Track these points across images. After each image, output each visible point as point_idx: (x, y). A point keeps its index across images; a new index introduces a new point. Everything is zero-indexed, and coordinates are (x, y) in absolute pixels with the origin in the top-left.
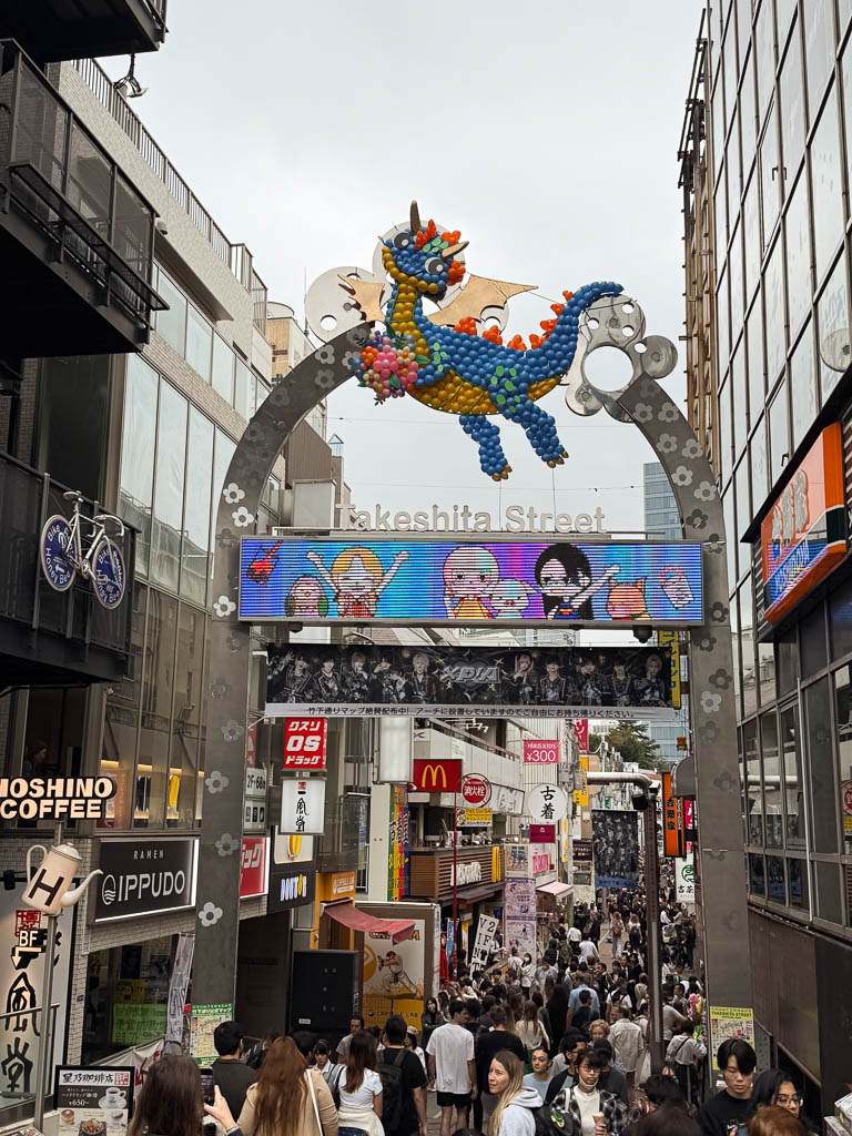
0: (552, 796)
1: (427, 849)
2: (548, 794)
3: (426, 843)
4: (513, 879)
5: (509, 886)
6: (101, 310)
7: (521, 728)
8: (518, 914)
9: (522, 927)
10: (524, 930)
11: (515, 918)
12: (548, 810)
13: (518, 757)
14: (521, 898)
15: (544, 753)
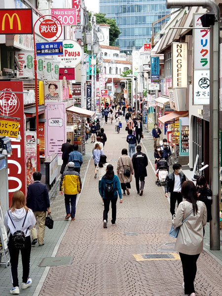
15: (66, 18)
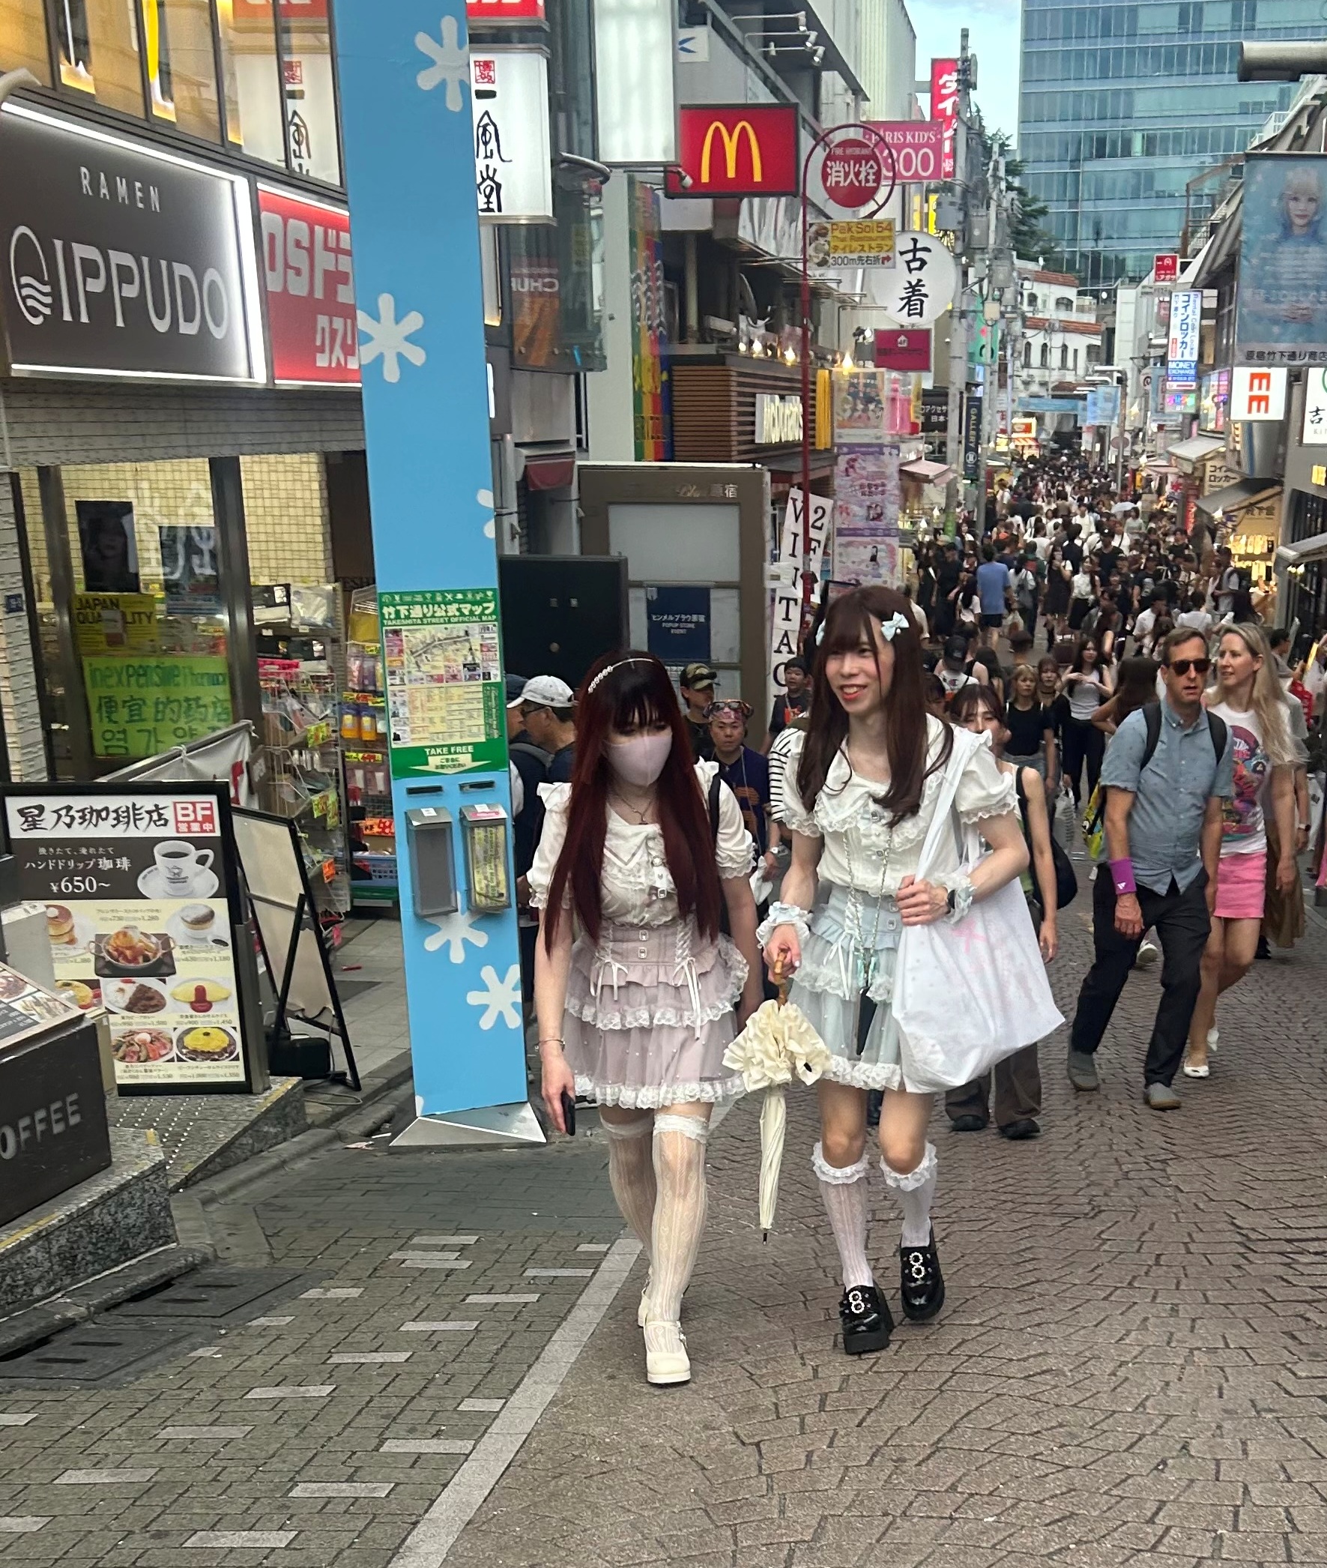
0: (923, 263)
1: (710, 349)
2: (917, 258)
3: (705, 335)
4: (852, 448)
5: (842, 461)
8: (861, 524)
9: (867, 553)
10: (874, 559)
11: (855, 532)
12: (914, 296)
14: (869, 489)
15: (908, 155)
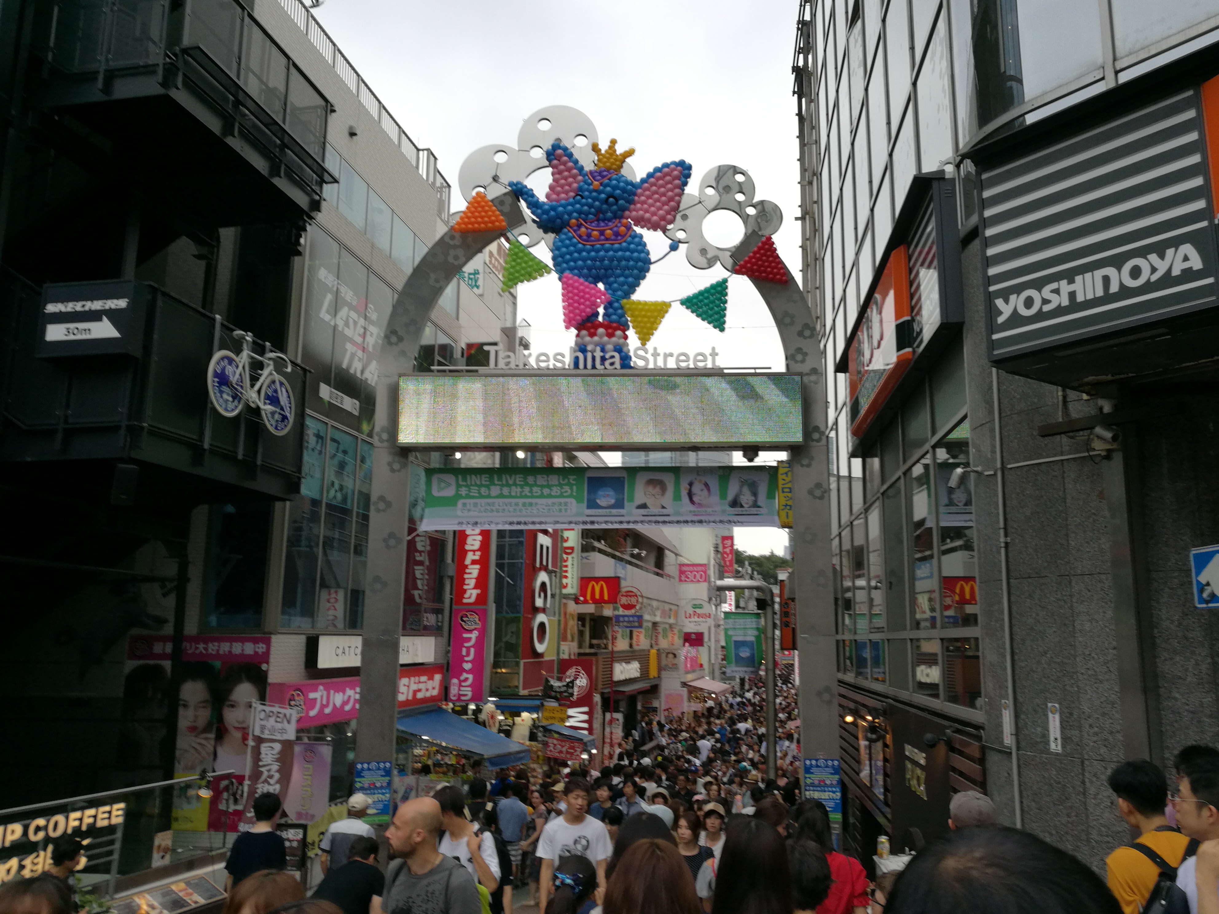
1: (592, 651)
3: (591, 646)
5: (664, 681)
6: (276, 181)
7: (676, 555)
13: (673, 578)
